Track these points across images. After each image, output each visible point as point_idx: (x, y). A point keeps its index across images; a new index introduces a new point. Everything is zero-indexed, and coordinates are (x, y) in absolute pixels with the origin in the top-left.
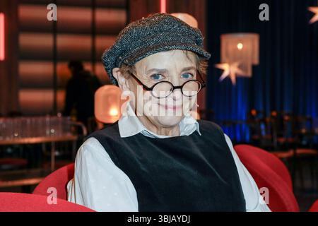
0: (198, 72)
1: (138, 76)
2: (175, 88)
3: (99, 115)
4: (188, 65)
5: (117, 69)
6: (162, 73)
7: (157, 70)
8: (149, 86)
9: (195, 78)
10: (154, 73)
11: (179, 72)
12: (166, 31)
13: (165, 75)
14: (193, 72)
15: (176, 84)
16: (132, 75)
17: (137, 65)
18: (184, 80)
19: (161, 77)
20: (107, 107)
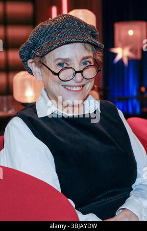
0: (95, 61)
1: (48, 65)
2: (76, 72)
3: (18, 96)
4: (86, 54)
5: (31, 60)
6: (66, 61)
7: (62, 59)
8: (57, 72)
9: (93, 64)
10: (60, 61)
11: (79, 60)
12: (68, 28)
13: (69, 63)
14: (91, 60)
15: (77, 70)
16: (42, 64)
17: (47, 57)
18: (84, 66)
19: (65, 65)
20: (23, 89)
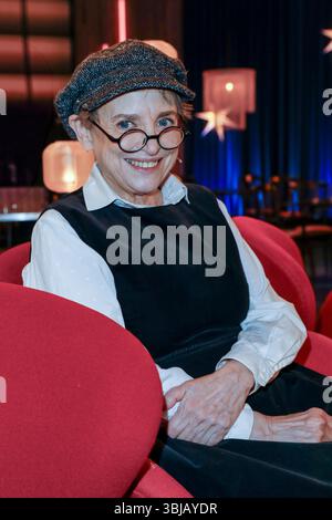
0: (180, 118)
1: (102, 125)
2: (149, 138)
3: (50, 181)
4: (166, 108)
5: (74, 117)
6: (131, 119)
7: (126, 116)
8: (116, 137)
9: (176, 124)
10: (121, 119)
11: (154, 117)
12: (137, 63)
13: (136, 122)
14: (173, 117)
15: (150, 133)
16: (92, 123)
17: (100, 111)
18: (161, 128)
19: (130, 126)
20: (60, 169)
